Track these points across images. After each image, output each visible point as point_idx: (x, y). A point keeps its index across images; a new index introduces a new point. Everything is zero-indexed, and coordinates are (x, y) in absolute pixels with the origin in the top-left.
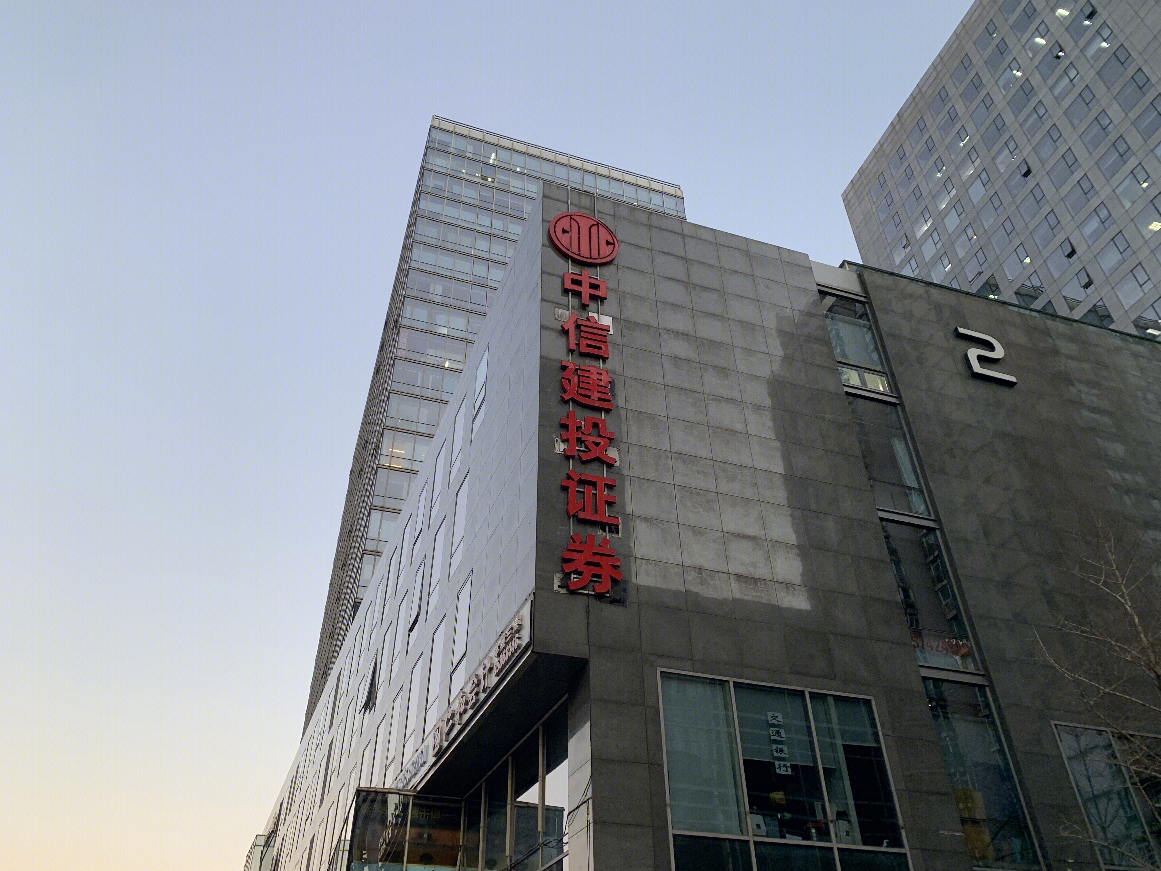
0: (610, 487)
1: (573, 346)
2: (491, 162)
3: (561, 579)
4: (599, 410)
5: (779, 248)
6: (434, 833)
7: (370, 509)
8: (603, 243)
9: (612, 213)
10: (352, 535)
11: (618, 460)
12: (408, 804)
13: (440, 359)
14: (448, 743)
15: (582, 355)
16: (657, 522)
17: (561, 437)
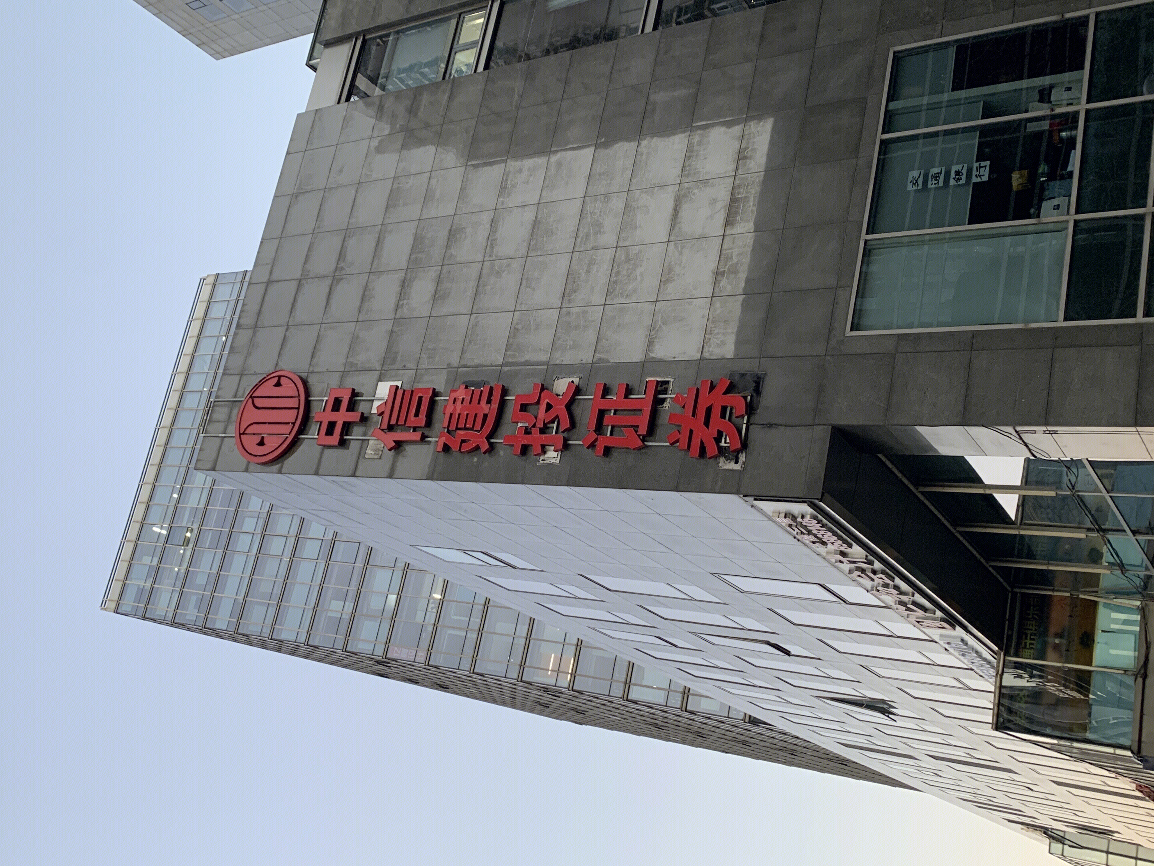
0: (606, 391)
1: (417, 436)
2: (164, 532)
3: (727, 460)
4: (503, 403)
5: (288, 153)
6: (1053, 629)
7: (627, 700)
8: (278, 392)
9: (237, 378)
10: (660, 723)
11: (570, 380)
12: (1015, 663)
13: (430, 606)
14: (937, 610)
15: (429, 423)
16: (653, 330)
17: (539, 455)
